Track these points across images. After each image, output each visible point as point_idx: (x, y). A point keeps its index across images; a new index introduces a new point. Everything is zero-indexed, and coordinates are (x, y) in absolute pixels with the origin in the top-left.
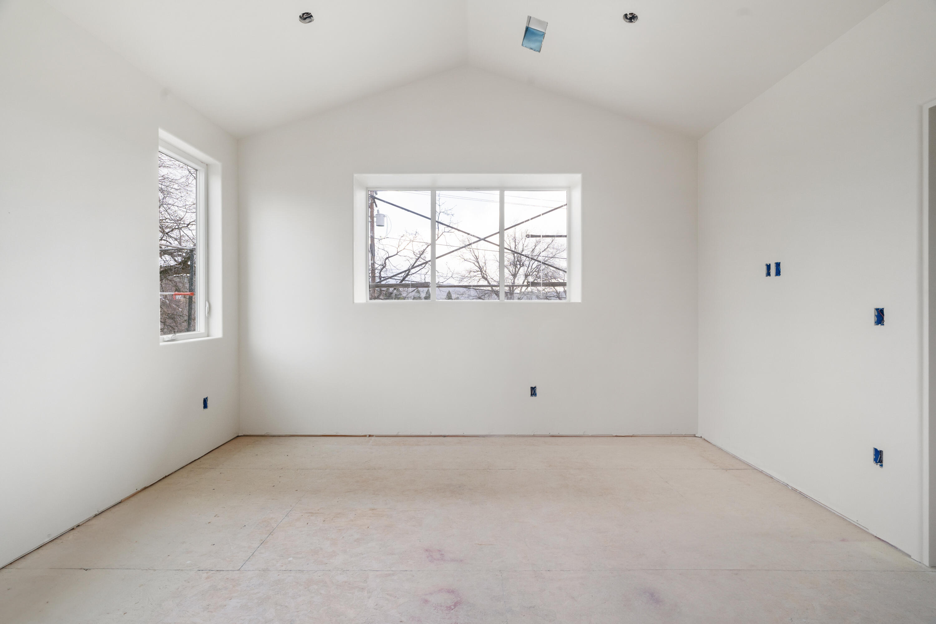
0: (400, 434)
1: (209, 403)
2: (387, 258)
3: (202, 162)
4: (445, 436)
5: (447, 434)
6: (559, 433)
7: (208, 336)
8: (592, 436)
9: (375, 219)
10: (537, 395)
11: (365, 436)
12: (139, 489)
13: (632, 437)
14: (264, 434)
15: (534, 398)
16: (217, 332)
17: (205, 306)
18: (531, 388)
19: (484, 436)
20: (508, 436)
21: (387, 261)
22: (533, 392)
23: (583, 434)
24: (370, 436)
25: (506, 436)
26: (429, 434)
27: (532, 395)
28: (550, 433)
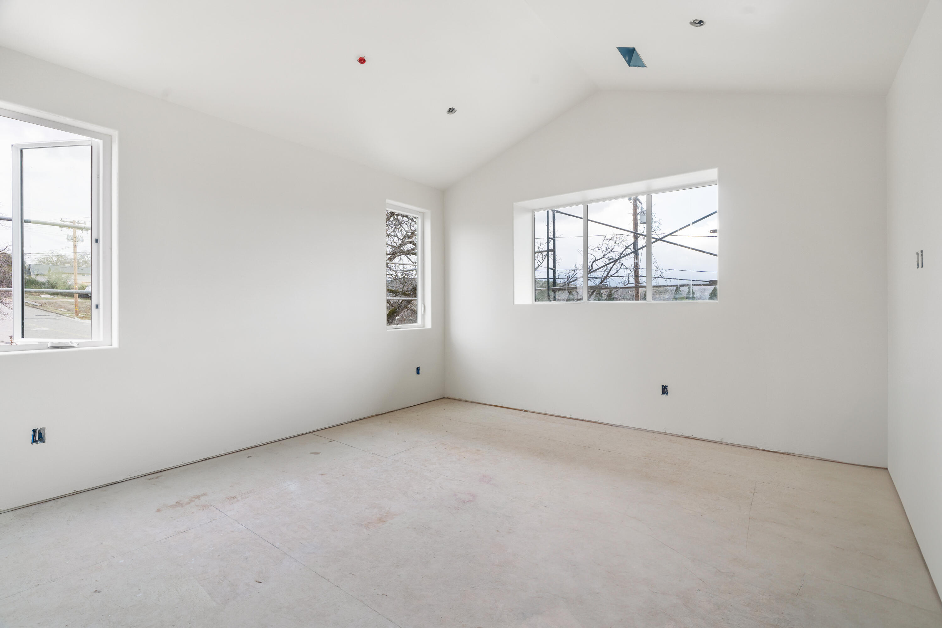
0: (547, 413)
1: (421, 370)
2: (594, 262)
3: (419, 212)
4: (582, 420)
5: (584, 419)
6: (692, 436)
7: (424, 327)
8: (732, 445)
9: (639, 217)
10: (668, 393)
11: (522, 410)
12: (374, 414)
13: (784, 455)
14: (458, 399)
15: (665, 396)
16: (429, 325)
17: (422, 307)
18: (663, 386)
19: (616, 426)
20: (639, 429)
21: (594, 264)
22: (665, 390)
23: (720, 441)
24: (525, 411)
25: (638, 429)
26: (569, 416)
27: (663, 393)
28: (682, 434)
